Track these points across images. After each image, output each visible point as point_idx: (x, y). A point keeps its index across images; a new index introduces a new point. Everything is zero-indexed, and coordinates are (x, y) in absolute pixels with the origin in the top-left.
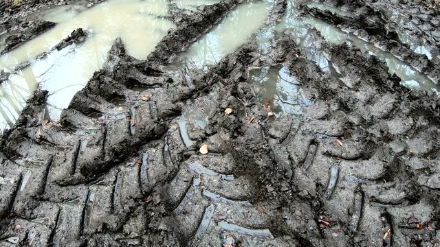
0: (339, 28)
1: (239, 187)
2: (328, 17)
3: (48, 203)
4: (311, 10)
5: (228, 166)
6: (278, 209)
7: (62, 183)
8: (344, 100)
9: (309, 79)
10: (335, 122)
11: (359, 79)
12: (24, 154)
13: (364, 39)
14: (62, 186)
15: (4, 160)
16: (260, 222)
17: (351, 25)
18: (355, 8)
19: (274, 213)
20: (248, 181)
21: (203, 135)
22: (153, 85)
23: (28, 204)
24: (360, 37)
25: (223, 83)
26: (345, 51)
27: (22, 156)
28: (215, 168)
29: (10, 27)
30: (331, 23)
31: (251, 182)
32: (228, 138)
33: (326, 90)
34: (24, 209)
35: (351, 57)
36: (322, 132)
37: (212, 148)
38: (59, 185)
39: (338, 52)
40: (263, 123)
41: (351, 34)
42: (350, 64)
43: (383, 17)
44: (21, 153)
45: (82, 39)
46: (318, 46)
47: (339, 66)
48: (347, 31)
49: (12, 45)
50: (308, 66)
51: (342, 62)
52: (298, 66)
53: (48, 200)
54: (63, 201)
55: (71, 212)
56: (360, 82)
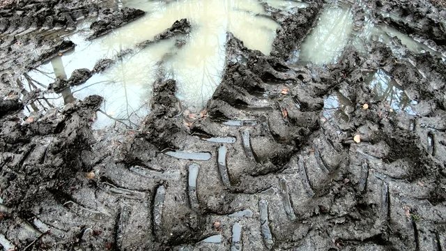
0: (411, 37)
1: (399, 168)
2: (401, 26)
3: (243, 195)
4: (386, 19)
5: (385, 152)
6: (435, 182)
7: (254, 173)
8: (441, 100)
9: (411, 82)
10: (439, 118)
11: (443, 84)
12: (181, 147)
13: (433, 49)
14: (254, 176)
15: (156, 153)
16: (423, 194)
17: (421, 36)
18: (418, 19)
19: (433, 185)
20: (406, 162)
21: (353, 126)
22: (286, 80)
23: (225, 198)
24: (430, 47)
25: (348, 82)
26: (430, 59)
27: (178, 148)
28: (374, 154)
29: (88, 13)
30: (404, 33)
31: (409, 163)
32: (377, 129)
33: (425, 92)
34: (222, 204)
35: (435, 65)
36: (432, 126)
37: (364, 137)
38: (251, 175)
39: (424, 59)
40: (391, 118)
41: (422, 43)
42: (434, 71)
43: (442, 29)
44: (177, 145)
45: (187, 30)
46: (403, 54)
47: (425, 72)
48: (419, 41)
49: (102, 31)
50: (409, 71)
51: (428, 68)
52: (399, 71)
53: (242, 192)
54: (257, 191)
55: (271, 201)
56: (444, 86)
